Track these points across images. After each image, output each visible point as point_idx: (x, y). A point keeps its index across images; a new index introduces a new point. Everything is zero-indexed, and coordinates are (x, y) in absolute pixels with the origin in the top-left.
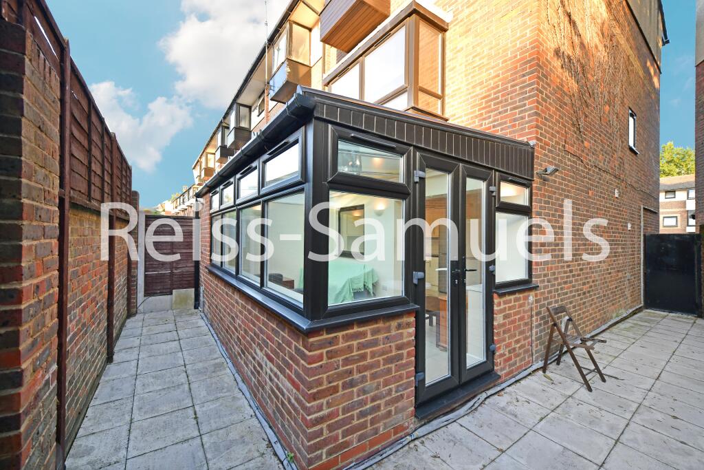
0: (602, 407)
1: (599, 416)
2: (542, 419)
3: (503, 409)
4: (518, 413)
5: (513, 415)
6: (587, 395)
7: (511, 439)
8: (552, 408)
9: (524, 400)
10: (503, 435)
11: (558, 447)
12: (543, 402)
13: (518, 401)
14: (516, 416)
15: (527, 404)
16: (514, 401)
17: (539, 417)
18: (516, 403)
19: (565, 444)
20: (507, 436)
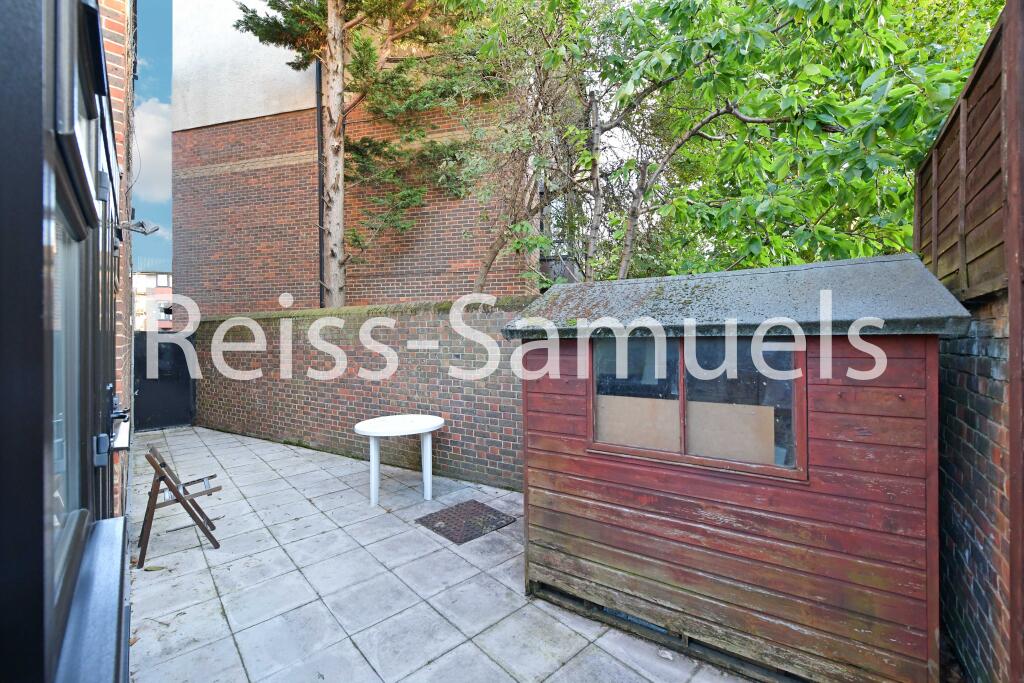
0: (251, 553)
1: (259, 563)
2: (224, 614)
3: (167, 651)
4: (192, 635)
5: (189, 643)
6: (221, 554)
7: (233, 666)
8: (213, 593)
9: (173, 616)
10: (219, 673)
11: (277, 620)
12: (196, 598)
13: (168, 625)
14: (195, 641)
15: (182, 617)
16: (163, 629)
17: (220, 617)
18: (170, 629)
19: (277, 612)
20: (224, 670)
